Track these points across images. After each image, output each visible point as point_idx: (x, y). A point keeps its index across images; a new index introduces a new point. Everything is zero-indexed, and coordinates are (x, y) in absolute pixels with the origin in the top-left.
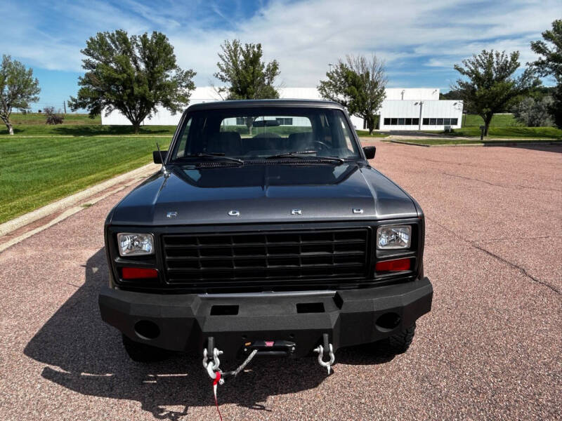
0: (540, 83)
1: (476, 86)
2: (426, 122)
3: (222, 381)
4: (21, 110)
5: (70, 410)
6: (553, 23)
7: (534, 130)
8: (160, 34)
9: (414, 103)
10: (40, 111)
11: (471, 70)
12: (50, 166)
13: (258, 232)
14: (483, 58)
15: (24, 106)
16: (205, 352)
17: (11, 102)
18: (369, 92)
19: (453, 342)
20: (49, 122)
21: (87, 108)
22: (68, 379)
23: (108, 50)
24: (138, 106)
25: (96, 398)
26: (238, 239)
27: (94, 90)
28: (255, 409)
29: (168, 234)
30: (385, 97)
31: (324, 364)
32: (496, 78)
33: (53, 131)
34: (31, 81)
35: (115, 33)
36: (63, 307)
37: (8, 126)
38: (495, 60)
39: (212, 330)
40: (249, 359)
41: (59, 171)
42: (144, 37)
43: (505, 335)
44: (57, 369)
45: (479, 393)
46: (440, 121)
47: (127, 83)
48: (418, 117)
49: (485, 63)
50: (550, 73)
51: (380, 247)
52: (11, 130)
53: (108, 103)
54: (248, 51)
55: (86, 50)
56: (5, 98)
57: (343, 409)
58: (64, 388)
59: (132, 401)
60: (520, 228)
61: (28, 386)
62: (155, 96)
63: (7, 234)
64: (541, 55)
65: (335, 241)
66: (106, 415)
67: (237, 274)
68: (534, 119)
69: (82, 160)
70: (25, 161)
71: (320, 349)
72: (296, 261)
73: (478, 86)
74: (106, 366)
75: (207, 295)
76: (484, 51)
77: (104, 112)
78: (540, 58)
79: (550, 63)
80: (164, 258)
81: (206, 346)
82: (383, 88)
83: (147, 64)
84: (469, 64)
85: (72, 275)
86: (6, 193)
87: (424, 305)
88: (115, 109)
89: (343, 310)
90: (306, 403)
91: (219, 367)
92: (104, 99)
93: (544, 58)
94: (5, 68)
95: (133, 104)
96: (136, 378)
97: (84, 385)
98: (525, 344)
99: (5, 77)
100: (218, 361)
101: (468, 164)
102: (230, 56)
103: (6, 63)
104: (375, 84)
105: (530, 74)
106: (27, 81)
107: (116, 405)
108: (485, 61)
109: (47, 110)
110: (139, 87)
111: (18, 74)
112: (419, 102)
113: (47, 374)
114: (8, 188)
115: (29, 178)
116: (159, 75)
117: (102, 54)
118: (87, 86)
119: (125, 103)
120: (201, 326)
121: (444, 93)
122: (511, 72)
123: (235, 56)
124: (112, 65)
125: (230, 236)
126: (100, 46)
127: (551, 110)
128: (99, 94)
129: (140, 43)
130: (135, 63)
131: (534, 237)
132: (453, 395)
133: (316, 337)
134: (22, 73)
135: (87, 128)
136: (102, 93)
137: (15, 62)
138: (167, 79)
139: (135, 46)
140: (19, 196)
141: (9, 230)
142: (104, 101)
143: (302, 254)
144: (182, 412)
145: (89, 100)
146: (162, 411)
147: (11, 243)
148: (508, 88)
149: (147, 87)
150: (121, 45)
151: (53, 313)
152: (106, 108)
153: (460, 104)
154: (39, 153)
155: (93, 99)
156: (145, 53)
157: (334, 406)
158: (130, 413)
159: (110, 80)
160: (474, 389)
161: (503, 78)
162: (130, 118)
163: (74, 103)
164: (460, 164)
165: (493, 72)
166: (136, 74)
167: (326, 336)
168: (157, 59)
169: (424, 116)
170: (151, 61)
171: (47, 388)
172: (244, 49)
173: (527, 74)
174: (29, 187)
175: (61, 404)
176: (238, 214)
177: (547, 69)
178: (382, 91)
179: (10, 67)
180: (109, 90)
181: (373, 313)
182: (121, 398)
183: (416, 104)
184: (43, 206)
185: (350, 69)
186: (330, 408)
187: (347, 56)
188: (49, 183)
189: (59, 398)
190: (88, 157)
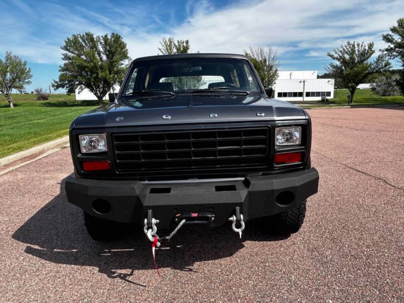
0: (390, 64)
1: (343, 67)
2: (308, 94)
3: (159, 244)
4: (19, 90)
5: (44, 273)
6: (398, 21)
7: (387, 99)
8: (117, 34)
9: (299, 81)
10: (32, 92)
11: (340, 56)
12: (38, 125)
13: (184, 130)
14: (348, 47)
15: (21, 87)
16: (146, 221)
17: (12, 84)
18: (266, 73)
19: (334, 226)
20: (39, 99)
21: (65, 88)
22: (44, 254)
23: (80, 47)
24: (101, 86)
25: (65, 265)
26: (170, 136)
27: (71, 75)
28: (185, 271)
29: (117, 133)
30: (278, 76)
31: (236, 230)
32: (358, 61)
33: (41, 105)
34: (26, 69)
35: (85, 34)
36: (42, 208)
37: (9, 102)
38: (356, 49)
39: (151, 204)
40: (179, 226)
41: (44, 127)
42: (105, 38)
43: (373, 221)
44: (37, 247)
45: (356, 258)
46: (318, 94)
47: (94, 70)
48: (302, 91)
49: (349, 51)
50: (397, 56)
51: (278, 144)
52: (11, 104)
53: (80, 83)
54: (179, 45)
55: (64, 47)
56: (7, 82)
57: (252, 270)
58: (40, 259)
59: (92, 267)
60: (380, 155)
61: (14, 258)
62: (113, 78)
63: (5, 166)
64: (390, 44)
65: (244, 137)
66: (71, 276)
67: (170, 164)
68: (386, 92)
69: (61, 121)
70: (21, 122)
71: (234, 218)
72: (213, 153)
73: (345, 67)
74: (73, 245)
75: (147, 182)
76: (349, 43)
77: (77, 91)
78: (389, 46)
79: (397, 49)
80: (114, 152)
81: (146, 217)
82: (277, 70)
83: (108, 56)
84: (338, 52)
85: (50, 189)
86: (5, 141)
87: (312, 187)
88: (85, 88)
89: (250, 189)
90: (223, 266)
91: (156, 233)
92: (77, 81)
93: (392, 46)
94: (7, 61)
95: (97, 84)
96: (95, 252)
97: (55, 257)
98: (389, 226)
99: (8, 67)
100: (155, 228)
101: (340, 118)
102: (167, 49)
103: (8, 57)
104: (271, 67)
105: (382, 58)
106: (23, 70)
107: (79, 269)
108: (350, 50)
109: (37, 91)
110: (102, 72)
111: (17, 65)
112: (303, 81)
113: (29, 251)
114: (7, 138)
115: (23, 132)
116: (116, 63)
117: (76, 49)
118: (65, 72)
119: (92, 84)
120: (142, 202)
121: (320, 75)
122: (369, 57)
123: (170, 49)
124: (83, 57)
125: (163, 134)
126: (74, 43)
127: (398, 83)
128: (74, 78)
129: (102, 41)
130: (99, 55)
131: (391, 160)
132: (336, 260)
133: (230, 209)
134: (19, 64)
135: (66, 103)
136: (76, 77)
137: (15, 56)
138: (122, 66)
139: (99, 43)
140: (15, 142)
141: (6, 163)
142: (77, 83)
143: (219, 148)
144: (129, 273)
145: (67, 82)
146: (114, 273)
147: (7, 171)
148: (367, 68)
149: (107, 72)
150: (89, 43)
151: (35, 213)
152: (78, 88)
153: (332, 81)
154: (30, 117)
155: (70, 81)
156: (106, 48)
157: (245, 268)
158: (89, 275)
159: (82, 68)
160: (352, 256)
161: (362, 61)
162: (96, 94)
163: (56, 84)
164: (333, 119)
165: (356, 57)
166: (100, 63)
167: (238, 208)
168: (115, 52)
169: (307, 90)
170: (110, 54)
171: (28, 260)
172: (177, 44)
173: (380, 58)
174: (21, 137)
175: (38, 269)
176: (170, 117)
177: (394, 53)
178: (276, 72)
179: (10, 60)
180: (81, 75)
181: (273, 191)
182: (83, 264)
183: (301, 82)
184: (32, 147)
185: (253, 57)
186: (242, 269)
187: (250, 48)
188: (36, 134)
189: (37, 266)
190: (65, 119)
